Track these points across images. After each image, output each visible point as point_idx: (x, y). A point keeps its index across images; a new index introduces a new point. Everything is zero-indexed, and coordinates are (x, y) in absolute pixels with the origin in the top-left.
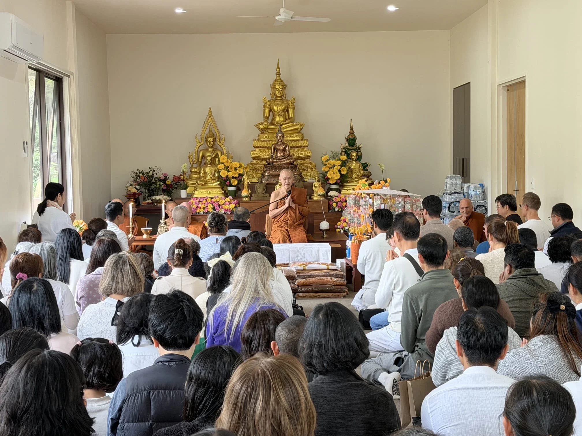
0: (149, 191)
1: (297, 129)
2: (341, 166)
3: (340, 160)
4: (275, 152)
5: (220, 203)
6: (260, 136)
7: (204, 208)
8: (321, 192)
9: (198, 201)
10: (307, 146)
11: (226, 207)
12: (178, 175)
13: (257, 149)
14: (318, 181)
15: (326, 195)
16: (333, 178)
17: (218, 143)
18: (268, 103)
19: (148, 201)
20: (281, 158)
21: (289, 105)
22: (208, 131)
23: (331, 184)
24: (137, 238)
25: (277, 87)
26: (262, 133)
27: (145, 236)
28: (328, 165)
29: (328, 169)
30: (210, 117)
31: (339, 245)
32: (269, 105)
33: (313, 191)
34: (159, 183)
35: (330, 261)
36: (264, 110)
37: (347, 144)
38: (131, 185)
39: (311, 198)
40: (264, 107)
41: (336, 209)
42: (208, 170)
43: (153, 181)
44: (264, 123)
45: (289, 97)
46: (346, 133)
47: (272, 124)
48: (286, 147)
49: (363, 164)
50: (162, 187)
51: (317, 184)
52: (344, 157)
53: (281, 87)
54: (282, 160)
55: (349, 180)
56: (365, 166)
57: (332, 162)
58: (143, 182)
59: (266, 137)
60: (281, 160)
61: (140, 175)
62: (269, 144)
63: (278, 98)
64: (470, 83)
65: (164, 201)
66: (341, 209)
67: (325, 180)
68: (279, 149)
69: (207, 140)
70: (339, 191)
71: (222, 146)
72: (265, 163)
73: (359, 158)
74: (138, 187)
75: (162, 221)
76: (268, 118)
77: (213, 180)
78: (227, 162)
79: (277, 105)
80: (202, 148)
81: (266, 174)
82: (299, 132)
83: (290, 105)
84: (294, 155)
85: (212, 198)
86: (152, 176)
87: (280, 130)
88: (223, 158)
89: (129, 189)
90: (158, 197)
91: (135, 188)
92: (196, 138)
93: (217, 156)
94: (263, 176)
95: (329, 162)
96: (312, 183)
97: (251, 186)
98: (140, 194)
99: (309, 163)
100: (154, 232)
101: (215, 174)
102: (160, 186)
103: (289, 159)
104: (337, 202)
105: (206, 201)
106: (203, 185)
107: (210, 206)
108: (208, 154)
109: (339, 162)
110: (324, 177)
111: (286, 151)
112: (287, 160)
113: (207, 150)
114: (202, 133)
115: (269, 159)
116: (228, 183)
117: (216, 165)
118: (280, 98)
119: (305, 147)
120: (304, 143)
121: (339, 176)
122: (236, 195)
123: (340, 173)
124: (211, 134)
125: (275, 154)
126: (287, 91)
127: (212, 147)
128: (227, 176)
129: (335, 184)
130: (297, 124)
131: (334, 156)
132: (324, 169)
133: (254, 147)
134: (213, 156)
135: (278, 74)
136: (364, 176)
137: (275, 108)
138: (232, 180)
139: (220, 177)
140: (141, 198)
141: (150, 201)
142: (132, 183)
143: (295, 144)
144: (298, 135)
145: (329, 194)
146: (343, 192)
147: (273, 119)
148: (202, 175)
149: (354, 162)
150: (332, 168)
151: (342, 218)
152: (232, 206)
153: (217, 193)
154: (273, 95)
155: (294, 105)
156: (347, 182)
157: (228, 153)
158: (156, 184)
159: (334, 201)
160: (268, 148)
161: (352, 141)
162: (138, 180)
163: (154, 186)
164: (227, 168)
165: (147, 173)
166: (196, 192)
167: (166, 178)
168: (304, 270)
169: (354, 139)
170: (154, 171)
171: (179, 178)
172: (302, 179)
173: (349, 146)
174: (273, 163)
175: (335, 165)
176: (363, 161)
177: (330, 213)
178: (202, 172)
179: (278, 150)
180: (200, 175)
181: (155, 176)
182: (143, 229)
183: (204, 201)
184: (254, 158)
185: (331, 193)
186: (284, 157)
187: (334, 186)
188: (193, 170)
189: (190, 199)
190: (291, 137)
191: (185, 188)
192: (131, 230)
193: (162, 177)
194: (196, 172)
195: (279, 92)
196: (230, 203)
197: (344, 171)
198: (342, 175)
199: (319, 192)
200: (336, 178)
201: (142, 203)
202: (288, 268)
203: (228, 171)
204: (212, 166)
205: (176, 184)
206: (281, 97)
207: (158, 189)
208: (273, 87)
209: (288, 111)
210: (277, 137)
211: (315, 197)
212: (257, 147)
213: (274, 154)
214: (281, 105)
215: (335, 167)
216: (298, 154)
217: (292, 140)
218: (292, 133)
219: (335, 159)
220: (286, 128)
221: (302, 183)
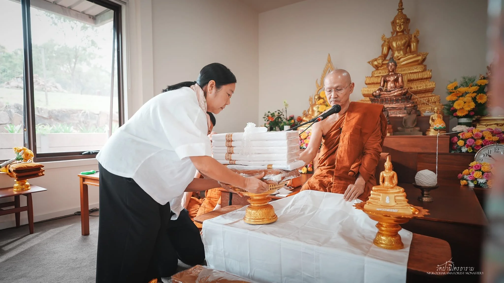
2: (478, 92)
3: (476, 85)
4: (386, 83)
6: (373, 73)
10: (430, 78)
13: (369, 86)
15: (447, 129)
16: (463, 108)
20: (391, 90)
21: (411, 38)
23: (459, 117)
28: (455, 93)
30: (329, 63)
33: (430, 125)
39: (424, 134)
40: (383, 46)
41: (464, 150)
44: (379, 58)
51: (435, 116)
52: (484, 81)
54: (392, 92)
57: (463, 89)
59: (380, 73)
60: (390, 91)
63: (399, 34)
66: (473, 149)
67: (450, 113)
68: (389, 81)
70: (472, 125)
79: (396, 40)
84: (411, 88)
95: (458, 89)
96: (429, 117)
99: (431, 96)
103: (401, 90)
104: (467, 139)
109: (475, 88)
110: (448, 110)
111: (399, 82)
112: (398, 91)
115: (375, 92)
118: (401, 34)
119: (427, 79)
120: (426, 74)
121: (473, 105)
123: (475, 102)
125: (385, 86)
129: (466, 116)
131: (466, 82)
132: (449, 98)
133: (366, 84)
137: (394, 44)
144: (419, 66)
145: (454, 128)
150: (462, 96)
151: (473, 164)
154: (394, 31)
155: (417, 39)
156: (486, 115)
159: (461, 137)
174: (380, 95)
175: (466, 93)
177: (453, 154)
184: (365, 95)
185: (458, 128)
186: (394, 88)
187: (463, 120)
197: (483, 99)
198: (478, 105)
200: (469, 109)
206: (402, 31)
209: (409, 45)
211: (432, 133)
212: (369, 84)
213: (383, 86)
215: (468, 95)
216: (417, 87)
217: (411, 73)
218: (411, 66)
219: (467, 86)
220: (404, 61)
221: (414, 116)
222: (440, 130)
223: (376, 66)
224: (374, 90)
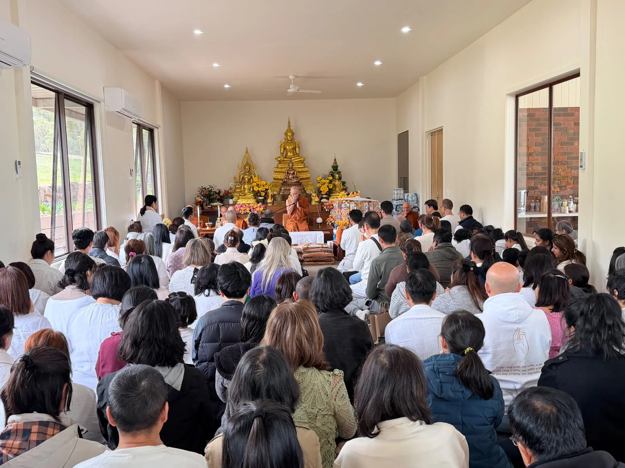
0: (209, 200)
1: (301, 160)
2: (329, 183)
3: (328, 179)
5: (254, 207)
6: (278, 165)
7: (244, 210)
8: (317, 199)
9: (240, 206)
10: (308, 171)
11: (258, 209)
12: (227, 190)
13: (277, 173)
14: (315, 193)
15: (320, 202)
16: (324, 191)
17: (252, 169)
18: (283, 144)
19: (208, 206)
22: (246, 162)
23: (323, 195)
24: (203, 229)
25: (289, 134)
26: (279, 163)
27: (208, 228)
28: (321, 183)
29: (321, 185)
30: (247, 153)
31: (328, 233)
32: (284, 145)
33: (312, 199)
34: (215, 195)
35: (323, 242)
36: (281, 149)
37: (333, 170)
38: (198, 196)
39: (310, 204)
40: (281, 147)
41: (326, 210)
42: (246, 186)
43: (212, 194)
44: (281, 157)
45: (296, 140)
46: (332, 163)
47: (285, 157)
48: (294, 172)
49: (342, 182)
50: (218, 197)
51: (314, 194)
52: (331, 178)
53: (291, 134)
55: (334, 192)
56: (344, 183)
57: (323, 181)
58: (206, 194)
59: (282, 166)
60: (291, 180)
61: (204, 190)
62: (284, 170)
63: (289, 141)
64: (408, 131)
65: (219, 206)
66: (329, 210)
67: (319, 192)
69: (245, 168)
70: (328, 199)
71: (255, 172)
72: (281, 182)
73: (340, 178)
74: (202, 197)
75: (219, 219)
76: (283, 154)
77: (250, 192)
78: (258, 181)
79: (288, 145)
80: (242, 172)
81: (282, 189)
82: (303, 163)
83: (297, 145)
84: (299, 177)
85: (249, 204)
86: (211, 191)
87: (291, 161)
88: (255, 179)
89: (197, 199)
90: (215, 204)
91: (201, 198)
92: (238, 167)
93: (251, 177)
94: (280, 189)
95: (322, 181)
96: (311, 194)
97: (273, 196)
98: (203, 202)
99: (309, 182)
100: (213, 225)
101: (250, 189)
102: (216, 196)
103: (297, 180)
104: (327, 206)
105: (246, 206)
106: (243, 196)
107: (248, 209)
108: (246, 177)
109: (328, 181)
110: (318, 190)
111: (295, 174)
112: (295, 180)
113: (245, 174)
114: (242, 163)
115: (284, 179)
116: (259, 194)
117: (251, 184)
119: (306, 171)
120: (306, 169)
121: (328, 189)
122: (264, 202)
123: (328, 188)
124: (247, 164)
126: (295, 137)
127: (248, 172)
128: (258, 190)
129: (325, 194)
130: (301, 158)
131: (324, 177)
132: (318, 185)
134: (249, 178)
135: (289, 127)
136: (343, 190)
137: (288, 147)
138: (261, 193)
139: (253, 191)
140: (204, 204)
141: (210, 206)
142: (199, 195)
143: (300, 170)
144: (302, 164)
145: (322, 201)
146: (331, 199)
147: (286, 154)
148: (242, 190)
149: (337, 181)
150: (323, 184)
151: (330, 216)
152: (262, 209)
153: (252, 201)
154: (286, 139)
155: (299, 146)
156: (332, 193)
157: (258, 176)
158: (213, 195)
159: (325, 205)
160: (284, 172)
161: (335, 168)
162: (202, 193)
163: (212, 197)
164: (258, 185)
165: (208, 189)
166: (239, 200)
167: (220, 192)
168: (308, 248)
169: (337, 167)
170: (212, 187)
171: (228, 192)
172: (305, 192)
173: (334, 171)
174: (286, 182)
175: (325, 183)
176: (343, 180)
177: (323, 213)
178: (242, 188)
179: (289, 174)
180: (241, 190)
181: (213, 190)
182: (206, 224)
183: (244, 206)
184: (275, 179)
185: (323, 200)
186: (293, 178)
187: (324, 196)
188: (237, 187)
189: (235, 205)
190: (297, 165)
191: (232, 198)
192: (199, 224)
193: (218, 191)
194: (239, 188)
195: (290, 137)
196: (260, 207)
197: (331, 186)
198: (330, 189)
199: (315, 199)
200: (326, 191)
201: (205, 207)
202: (298, 247)
203: (259, 187)
204: (249, 184)
205: (226, 195)
206: (291, 140)
207: (215, 199)
208: (286, 134)
209: (295, 149)
210: (289, 165)
211: (313, 203)
212: (276, 172)
213: (287, 176)
214: (291, 146)
216: (302, 176)
217: (299, 168)
218: (298, 163)
219: (325, 179)
220: (294, 160)
221: (305, 194)
222: (318, 202)
223: (279, 160)
224: (282, 176)
